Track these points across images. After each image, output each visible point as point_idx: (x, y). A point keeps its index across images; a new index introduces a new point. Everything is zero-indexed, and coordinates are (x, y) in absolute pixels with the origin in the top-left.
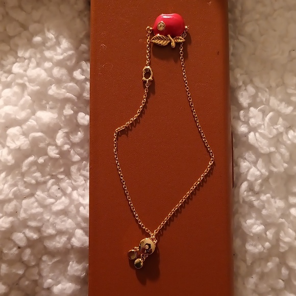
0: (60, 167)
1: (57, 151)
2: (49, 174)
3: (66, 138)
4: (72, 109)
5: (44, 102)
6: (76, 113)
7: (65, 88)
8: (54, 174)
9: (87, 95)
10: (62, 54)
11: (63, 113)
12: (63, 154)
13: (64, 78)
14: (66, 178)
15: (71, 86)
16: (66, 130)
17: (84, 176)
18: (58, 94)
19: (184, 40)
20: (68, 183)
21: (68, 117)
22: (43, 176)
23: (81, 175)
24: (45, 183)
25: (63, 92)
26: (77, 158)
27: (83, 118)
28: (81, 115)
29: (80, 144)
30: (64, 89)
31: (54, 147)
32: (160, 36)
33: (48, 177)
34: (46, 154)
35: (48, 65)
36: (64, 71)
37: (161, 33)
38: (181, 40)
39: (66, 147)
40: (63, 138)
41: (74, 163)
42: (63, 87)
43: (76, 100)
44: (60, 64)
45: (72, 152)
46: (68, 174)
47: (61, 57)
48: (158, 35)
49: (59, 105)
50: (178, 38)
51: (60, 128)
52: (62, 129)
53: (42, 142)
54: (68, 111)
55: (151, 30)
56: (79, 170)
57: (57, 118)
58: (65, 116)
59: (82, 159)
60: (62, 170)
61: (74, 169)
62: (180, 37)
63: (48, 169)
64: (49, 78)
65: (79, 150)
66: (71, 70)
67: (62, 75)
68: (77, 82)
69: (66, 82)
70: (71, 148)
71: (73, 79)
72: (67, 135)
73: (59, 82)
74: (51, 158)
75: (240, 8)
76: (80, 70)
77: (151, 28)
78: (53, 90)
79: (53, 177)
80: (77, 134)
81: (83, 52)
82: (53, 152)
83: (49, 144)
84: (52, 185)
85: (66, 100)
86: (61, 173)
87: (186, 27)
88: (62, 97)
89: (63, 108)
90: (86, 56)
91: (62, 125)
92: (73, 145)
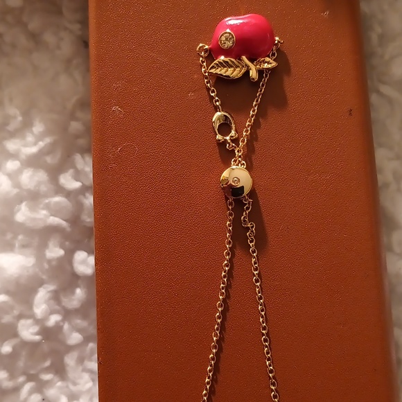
0: (44, 358)
1: (36, 329)
2: (24, 373)
3: (52, 302)
4: (62, 247)
5: (9, 236)
6: (70, 254)
7: (47, 207)
8: (32, 372)
9: (88, 219)
10: (35, 144)
11: (44, 255)
12: (49, 334)
13: (43, 188)
14: (56, 379)
15: (57, 203)
16: (52, 287)
17: (91, 371)
18: (34, 219)
19: (274, 64)
20: (60, 388)
21: (54, 263)
22: (12, 376)
23: (85, 370)
24: (16, 390)
25: (42, 216)
26: (75, 338)
27: (84, 262)
28: (80, 256)
29: (81, 312)
30: (43, 209)
31: (30, 321)
32: (227, 59)
33: (21, 379)
34: (15, 334)
35: (12, 165)
36: (42, 176)
37: (227, 52)
38: (269, 63)
39: (54, 319)
40: (47, 302)
41: (70, 349)
42: (41, 206)
43: (69, 229)
44: (33, 162)
45: (66, 326)
46: (59, 370)
47: (34, 150)
48: (222, 58)
49: (36, 241)
50: (264, 62)
51: (41, 283)
52: (45, 286)
53: (7, 313)
54: (55, 252)
55: (206, 51)
56: (81, 360)
57: (33, 265)
58: (49, 261)
59: (87, 340)
60: (47, 364)
61: (70, 360)
62: (267, 59)
63: (21, 364)
64: (15, 191)
65: (79, 322)
66: (55, 173)
67: (39, 183)
68: (68, 194)
69: (46, 196)
70: (64, 320)
71: (60, 190)
72: (56, 296)
73: (33, 197)
74: (25, 344)
75: (378, 30)
76: (71, 171)
77: (207, 47)
78: (23, 214)
79: (31, 378)
80: (73, 293)
81: (77, 137)
82: (28, 332)
83: (21, 316)
84: (31, 393)
85: (50, 231)
86: (47, 370)
87: (277, 38)
88: (41, 225)
89: (43, 246)
90: (82, 142)
91: (44, 277)
92: (67, 314)
